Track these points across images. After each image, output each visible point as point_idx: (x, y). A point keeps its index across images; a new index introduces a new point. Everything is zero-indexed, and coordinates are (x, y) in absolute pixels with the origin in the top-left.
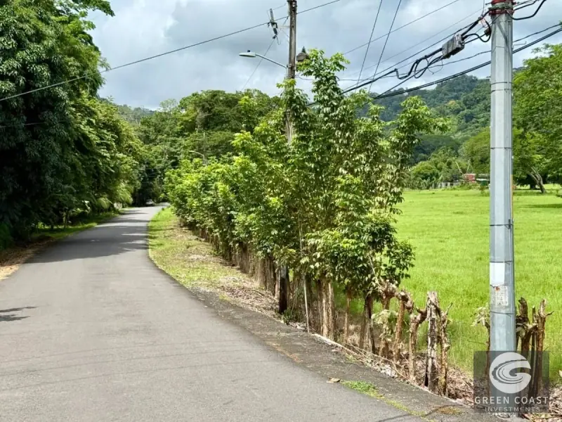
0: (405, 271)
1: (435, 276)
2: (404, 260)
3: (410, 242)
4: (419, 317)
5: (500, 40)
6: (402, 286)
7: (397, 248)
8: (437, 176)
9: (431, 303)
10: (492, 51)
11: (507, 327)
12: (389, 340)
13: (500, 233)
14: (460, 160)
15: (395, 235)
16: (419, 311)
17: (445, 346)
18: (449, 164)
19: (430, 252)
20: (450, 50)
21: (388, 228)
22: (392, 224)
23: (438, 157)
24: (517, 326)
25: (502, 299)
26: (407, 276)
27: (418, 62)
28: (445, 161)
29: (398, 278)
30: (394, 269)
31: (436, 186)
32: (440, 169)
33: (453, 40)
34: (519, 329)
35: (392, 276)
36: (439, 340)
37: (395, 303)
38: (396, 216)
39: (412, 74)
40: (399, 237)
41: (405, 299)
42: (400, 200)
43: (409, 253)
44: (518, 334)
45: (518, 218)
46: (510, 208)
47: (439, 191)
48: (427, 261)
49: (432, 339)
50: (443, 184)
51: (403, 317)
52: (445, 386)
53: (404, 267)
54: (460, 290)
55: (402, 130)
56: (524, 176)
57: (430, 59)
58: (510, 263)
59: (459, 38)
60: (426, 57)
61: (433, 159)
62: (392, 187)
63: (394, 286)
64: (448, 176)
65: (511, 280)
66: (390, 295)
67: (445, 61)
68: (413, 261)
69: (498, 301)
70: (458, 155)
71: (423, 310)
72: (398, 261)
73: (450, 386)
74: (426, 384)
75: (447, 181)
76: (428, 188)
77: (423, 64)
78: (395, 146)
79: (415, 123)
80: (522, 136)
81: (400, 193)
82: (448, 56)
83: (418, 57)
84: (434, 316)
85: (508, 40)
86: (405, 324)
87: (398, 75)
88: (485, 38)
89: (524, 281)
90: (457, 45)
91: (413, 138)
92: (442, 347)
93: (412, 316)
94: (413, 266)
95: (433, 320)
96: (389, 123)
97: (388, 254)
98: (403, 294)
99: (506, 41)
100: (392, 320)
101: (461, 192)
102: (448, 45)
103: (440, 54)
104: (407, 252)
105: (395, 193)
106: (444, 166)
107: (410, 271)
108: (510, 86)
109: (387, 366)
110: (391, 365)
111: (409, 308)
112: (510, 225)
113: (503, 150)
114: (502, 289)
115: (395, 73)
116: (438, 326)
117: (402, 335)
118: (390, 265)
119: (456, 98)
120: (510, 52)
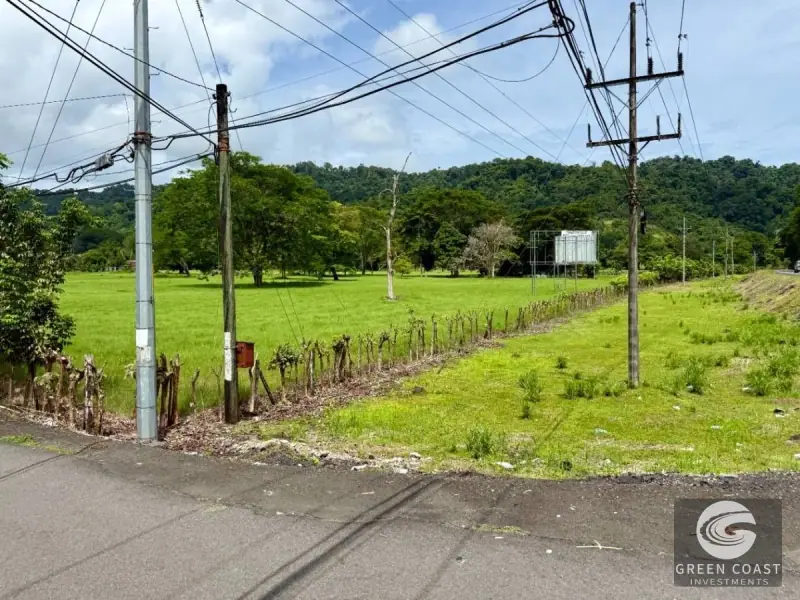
0: (67, 340)
1: (98, 341)
2: (66, 331)
3: (72, 315)
4: (78, 376)
5: (141, 163)
6: (64, 352)
7: (59, 321)
8: (105, 262)
9: (88, 364)
10: (136, 170)
11: (150, 377)
12: (51, 397)
13: (144, 308)
14: (123, 250)
15: (57, 311)
16: (78, 371)
17: (101, 396)
18: (115, 253)
19: (96, 323)
20: (102, 165)
21: (51, 305)
22: (54, 301)
23: (106, 246)
24: (158, 375)
25: (146, 355)
26: (69, 343)
27: (74, 170)
28: (111, 250)
29: (60, 346)
30: (57, 339)
31: (104, 270)
32: (107, 256)
33: (104, 157)
34: (160, 377)
35: (55, 344)
36: (96, 393)
37: (57, 366)
38: (58, 295)
39: (70, 179)
40: (62, 312)
41: (65, 362)
42: (62, 281)
43: (71, 325)
44: (158, 382)
45: (157, 296)
46: (151, 288)
47: (106, 273)
48: (93, 330)
49: (89, 392)
50: (111, 269)
51: (64, 377)
52: (100, 427)
53: (65, 336)
54: (119, 351)
55: (63, 224)
56: (175, 264)
57: (86, 170)
58: (153, 329)
59: (108, 157)
60: (82, 167)
61: (101, 248)
62: (54, 271)
63: (55, 352)
64: (115, 261)
65: (153, 342)
66: (52, 360)
67: (98, 173)
68: (74, 331)
69: (142, 358)
70: (122, 246)
71: (81, 370)
72: (60, 332)
73: (104, 427)
74: (84, 428)
75: (113, 266)
76: (97, 271)
77: (79, 173)
78: (56, 237)
79: (74, 219)
80: (172, 234)
81: (61, 276)
82: (100, 169)
83: (75, 166)
84: (91, 374)
85: (148, 164)
86: (65, 383)
87: (57, 179)
88: (130, 159)
89: (170, 341)
90: (107, 161)
91: (73, 232)
92: (97, 398)
93: (72, 376)
94: (74, 335)
95: (90, 378)
96: (50, 217)
97: (51, 326)
98: (63, 358)
99: (147, 165)
100: (54, 381)
101: (125, 275)
102: (100, 160)
103: (94, 166)
104: (69, 323)
105: (57, 276)
106: (111, 254)
107: (72, 339)
108: (149, 198)
109: (50, 419)
110: (53, 417)
111: (69, 370)
112: (151, 301)
113: (145, 245)
114: (146, 348)
115: (54, 177)
116: (95, 381)
117: (64, 392)
118: (53, 335)
119: (120, 201)
120: (150, 174)
